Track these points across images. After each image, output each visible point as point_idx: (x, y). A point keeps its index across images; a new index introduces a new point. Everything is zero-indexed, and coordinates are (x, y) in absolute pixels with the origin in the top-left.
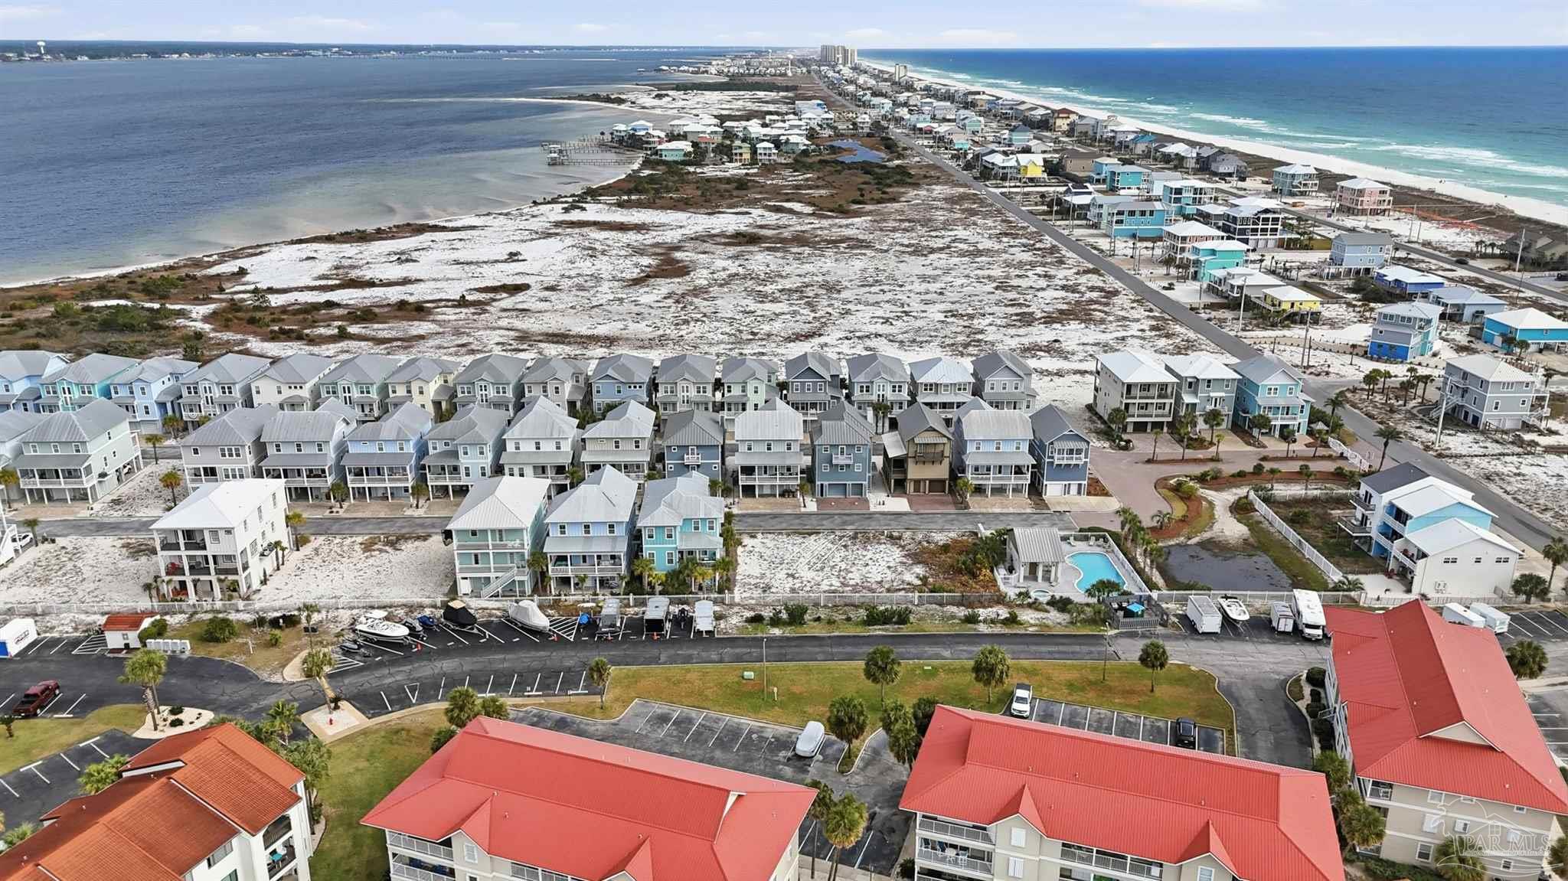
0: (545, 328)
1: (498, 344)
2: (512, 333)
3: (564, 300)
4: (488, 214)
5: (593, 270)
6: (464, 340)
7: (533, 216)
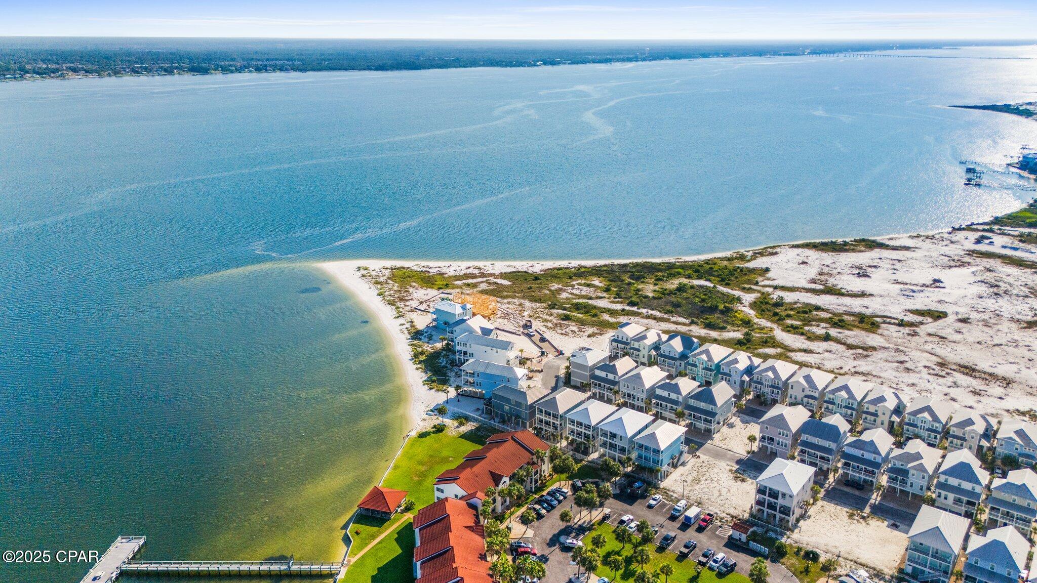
0: (958, 359)
1: (925, 367)
2: (934, 358)
3: (974, 333)
4: (918, 236)
5: (996, 306)
6: (902, 358)
7: (952, 242)
